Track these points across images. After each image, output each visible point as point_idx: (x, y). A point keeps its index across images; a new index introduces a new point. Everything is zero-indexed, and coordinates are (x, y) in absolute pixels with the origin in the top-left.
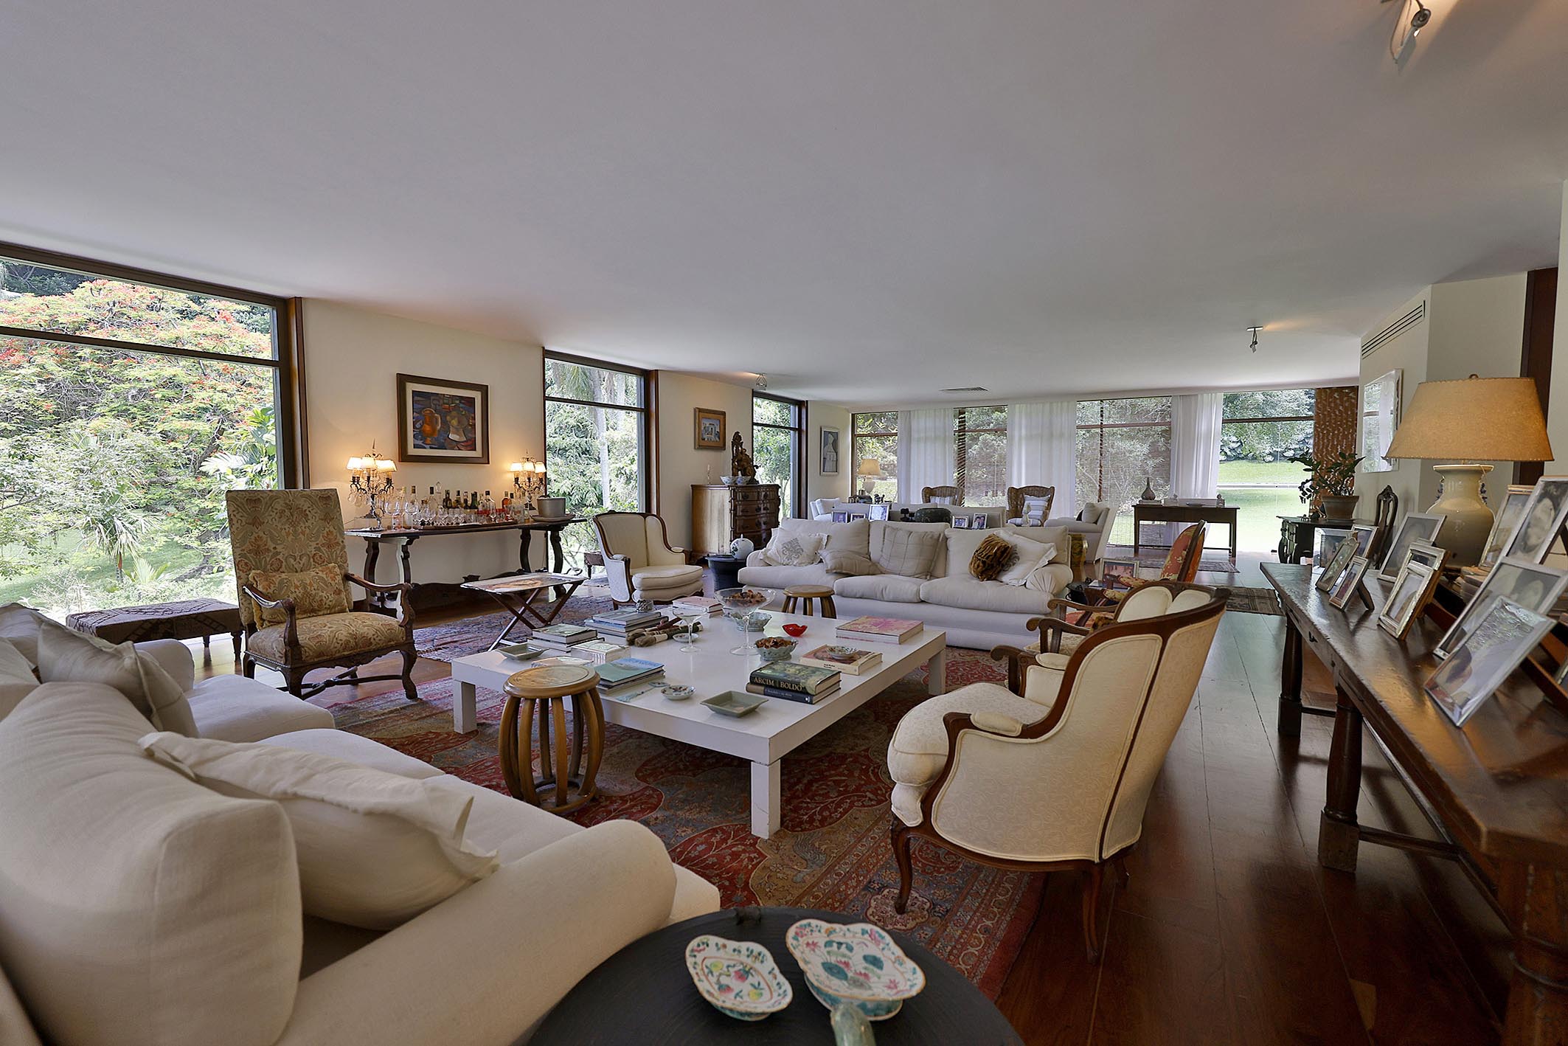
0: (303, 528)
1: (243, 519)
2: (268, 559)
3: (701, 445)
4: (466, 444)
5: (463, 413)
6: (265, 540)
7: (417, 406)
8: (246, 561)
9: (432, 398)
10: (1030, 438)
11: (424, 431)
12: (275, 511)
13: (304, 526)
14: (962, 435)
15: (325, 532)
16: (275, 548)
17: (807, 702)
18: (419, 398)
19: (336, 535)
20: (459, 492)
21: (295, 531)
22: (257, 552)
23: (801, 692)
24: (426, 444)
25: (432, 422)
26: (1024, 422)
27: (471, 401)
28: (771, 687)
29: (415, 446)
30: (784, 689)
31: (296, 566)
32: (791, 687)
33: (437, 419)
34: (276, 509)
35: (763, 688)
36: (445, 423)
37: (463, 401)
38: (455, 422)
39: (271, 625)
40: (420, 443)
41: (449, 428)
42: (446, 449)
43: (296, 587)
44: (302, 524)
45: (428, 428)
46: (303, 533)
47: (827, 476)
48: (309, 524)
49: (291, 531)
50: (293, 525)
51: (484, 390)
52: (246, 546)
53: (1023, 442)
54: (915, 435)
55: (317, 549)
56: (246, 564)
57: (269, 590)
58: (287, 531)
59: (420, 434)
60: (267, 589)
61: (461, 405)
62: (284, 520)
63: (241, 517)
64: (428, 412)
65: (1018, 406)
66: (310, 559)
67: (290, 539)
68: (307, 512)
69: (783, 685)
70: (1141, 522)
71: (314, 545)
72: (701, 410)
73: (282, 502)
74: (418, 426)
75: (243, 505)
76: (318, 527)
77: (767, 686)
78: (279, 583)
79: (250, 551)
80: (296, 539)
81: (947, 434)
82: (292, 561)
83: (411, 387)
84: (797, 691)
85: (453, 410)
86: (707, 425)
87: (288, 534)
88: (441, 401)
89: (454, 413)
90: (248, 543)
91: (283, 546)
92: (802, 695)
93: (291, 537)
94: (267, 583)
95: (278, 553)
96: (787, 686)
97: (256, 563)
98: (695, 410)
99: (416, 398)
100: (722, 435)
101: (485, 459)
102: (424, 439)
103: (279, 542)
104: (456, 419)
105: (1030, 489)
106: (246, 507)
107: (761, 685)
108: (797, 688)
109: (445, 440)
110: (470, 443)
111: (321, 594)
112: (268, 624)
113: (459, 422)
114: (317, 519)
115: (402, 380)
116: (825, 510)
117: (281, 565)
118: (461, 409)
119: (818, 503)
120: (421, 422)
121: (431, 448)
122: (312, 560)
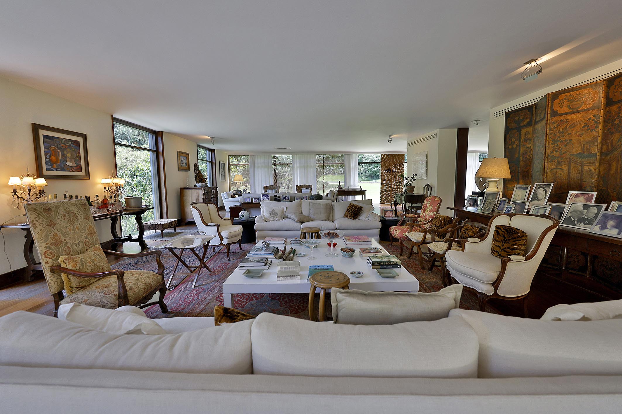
0: (77, 225)
1: (44, 223)
2: (63, 248)
3: (180, 169)
4: (76, 168)
5: (74, 150)
6: (59, 235)
7: (47, 145)
8: (51, 251)
9: (55, 140)
10: (300, 167)
11: (51, 160)
12: (61, 215)
13: (77, 224)
14: (275, 166)
15: (88, 226)
16: (65, 240)
17: (398, 268)
18: (47, 140)
19: (93, 227)
20: (77, 196)
21: (73, 227)
22: (56, 244)
23: (395, 265)
24: (54, 168)
25: (56, 155)
26: (298, 161)
27: (77, 143)
28: (382, 265)
29: (47, 169)
30: (388, 265)
31: (78, 250)
32: (391, 263)
33: (59, 153)
34: (61, 214)
35: (379, 266)
36: (63, 155)
37: (73, 143)
38: (69, 155)
39: (79, 290)
40: (50, 167)
41: (66, 158)
42: (65, 171)
43: (90, 263)
44: (76, 223)
45: (54, 158)
46: (77, 228)
47: (222, 182)
48: (79, 222)
49: (71, 227)
50: (72, 223)
51: (84, 136)
52: (49, 241)
53: (298, 169)
54: (256, 165)
55: (86, 237)
56: (51, 253)
57: (77, 268)
58: (69, 228)
59: (49, 162)
60: (75, 267)
61: (72, 145)
62: (66, 221)
63: (42, 221)
64: (53, 148)
65: (296, 155)
66: (83, 244)
67: (72, 233)
68: (77, 215)
69: (387, 263)
70: (339, 196)
71: (84, 234)
72: (180, 152)
73: (63, 210)
74: (48, 157)
75: (41, 213)
76: (84, 223)
77: (380, 265)
78: (81, 262)
79: (52, 244)
80: (75, 232)
81: (270, 165)
82: (75, 246)
83: (42, 133)
84: (393, 265)
85: (68, 148)
86: (182, 159)
87: (70, 230)
88: (61, 142)
89: (68, 150)
90: (50, 239)
91: (69, 238)
92: (396, 266)
93: (72, 231)
94: (74, 263)
95: (67, 243)
96: (389, 263)
97: (57, 251)
98: (177, 152)
99: (46, 140)
100: (188, 164)
101: (88, 176)
102: (52, 165)
103: (66, 235)
104: (70, 153)
105: (303, 186)
106: (44, 214)
107: (377, 265)
108: (393, 263)
109: (64, 165)
110: (78, 167)
111: (101, 264)
112: (77, 290)
113: (71, 155)
114: (83, 219)
115: (36, 128)
116: (228, 197)
117: (70, 250)
118: (72, 148)
119: (225, 194)
120: (50, 154)
121: (56, 170)
122: (84, 244)
